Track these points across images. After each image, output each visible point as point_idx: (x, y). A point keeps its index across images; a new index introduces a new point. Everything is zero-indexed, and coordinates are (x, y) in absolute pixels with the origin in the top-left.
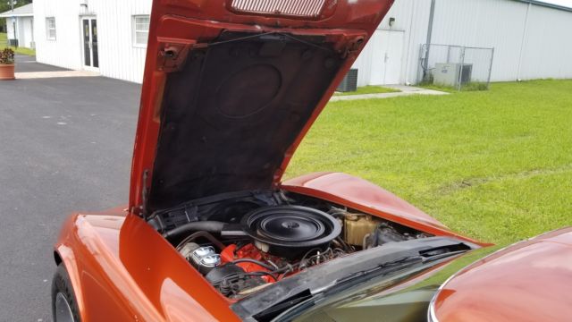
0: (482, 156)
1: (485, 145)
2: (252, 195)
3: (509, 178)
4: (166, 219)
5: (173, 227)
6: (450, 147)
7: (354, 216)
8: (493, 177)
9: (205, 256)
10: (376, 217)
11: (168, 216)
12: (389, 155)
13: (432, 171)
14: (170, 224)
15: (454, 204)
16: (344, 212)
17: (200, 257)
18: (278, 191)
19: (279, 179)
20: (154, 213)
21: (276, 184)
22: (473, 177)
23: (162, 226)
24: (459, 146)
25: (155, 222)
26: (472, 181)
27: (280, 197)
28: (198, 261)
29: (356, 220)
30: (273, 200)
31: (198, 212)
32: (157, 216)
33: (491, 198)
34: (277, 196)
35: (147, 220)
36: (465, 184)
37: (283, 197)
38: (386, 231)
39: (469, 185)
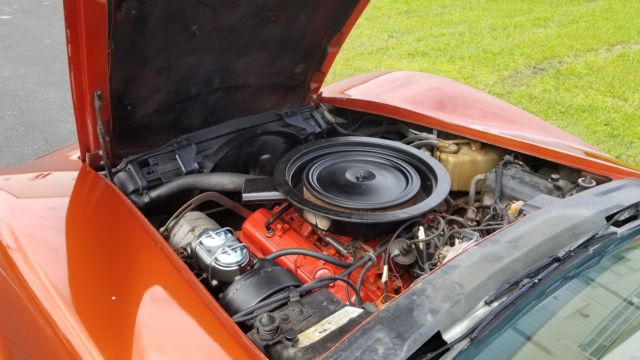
0: (549, 30)
1: (549, 15)
2: (281, 118)
3: (590, 57)
4: (146, 170)
5: (158, 183)
6: (507, 20)
7: (450, 145)
8: (569, 57)
9: (220, 249)
10: (486, 145)
11: (148, 165)
12: (435, 37)
13: (495, 55)
14: (151, 177)
15: (532, 98)
16: (433, 138)
17: (209, 251)
18: (317, 107)
19: (319, 88)
20: (125, 161)
21: (315, 96)
22: (546, 58)
23: (140, 183)
24: (518, 19)
25: (127, 176)
26: (545, 65)
27: (323, 117)
28: (208, 259)
29: (456, 152)
30: (313, 123)
31: (198, 153)
32: (130, 166)
33: (576, 87)
34: (317, 116)
35: (112, 175)
36: (537, 70)
37: (329, 116)
38: (512, 171)
39: (542, 70)
